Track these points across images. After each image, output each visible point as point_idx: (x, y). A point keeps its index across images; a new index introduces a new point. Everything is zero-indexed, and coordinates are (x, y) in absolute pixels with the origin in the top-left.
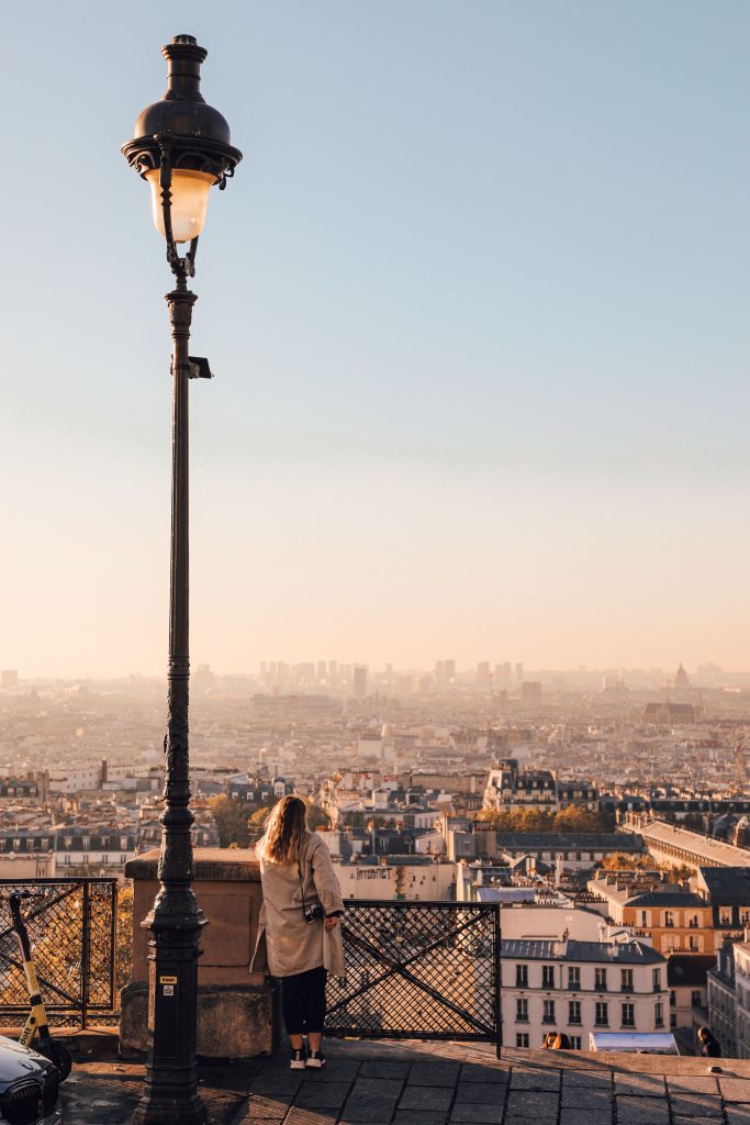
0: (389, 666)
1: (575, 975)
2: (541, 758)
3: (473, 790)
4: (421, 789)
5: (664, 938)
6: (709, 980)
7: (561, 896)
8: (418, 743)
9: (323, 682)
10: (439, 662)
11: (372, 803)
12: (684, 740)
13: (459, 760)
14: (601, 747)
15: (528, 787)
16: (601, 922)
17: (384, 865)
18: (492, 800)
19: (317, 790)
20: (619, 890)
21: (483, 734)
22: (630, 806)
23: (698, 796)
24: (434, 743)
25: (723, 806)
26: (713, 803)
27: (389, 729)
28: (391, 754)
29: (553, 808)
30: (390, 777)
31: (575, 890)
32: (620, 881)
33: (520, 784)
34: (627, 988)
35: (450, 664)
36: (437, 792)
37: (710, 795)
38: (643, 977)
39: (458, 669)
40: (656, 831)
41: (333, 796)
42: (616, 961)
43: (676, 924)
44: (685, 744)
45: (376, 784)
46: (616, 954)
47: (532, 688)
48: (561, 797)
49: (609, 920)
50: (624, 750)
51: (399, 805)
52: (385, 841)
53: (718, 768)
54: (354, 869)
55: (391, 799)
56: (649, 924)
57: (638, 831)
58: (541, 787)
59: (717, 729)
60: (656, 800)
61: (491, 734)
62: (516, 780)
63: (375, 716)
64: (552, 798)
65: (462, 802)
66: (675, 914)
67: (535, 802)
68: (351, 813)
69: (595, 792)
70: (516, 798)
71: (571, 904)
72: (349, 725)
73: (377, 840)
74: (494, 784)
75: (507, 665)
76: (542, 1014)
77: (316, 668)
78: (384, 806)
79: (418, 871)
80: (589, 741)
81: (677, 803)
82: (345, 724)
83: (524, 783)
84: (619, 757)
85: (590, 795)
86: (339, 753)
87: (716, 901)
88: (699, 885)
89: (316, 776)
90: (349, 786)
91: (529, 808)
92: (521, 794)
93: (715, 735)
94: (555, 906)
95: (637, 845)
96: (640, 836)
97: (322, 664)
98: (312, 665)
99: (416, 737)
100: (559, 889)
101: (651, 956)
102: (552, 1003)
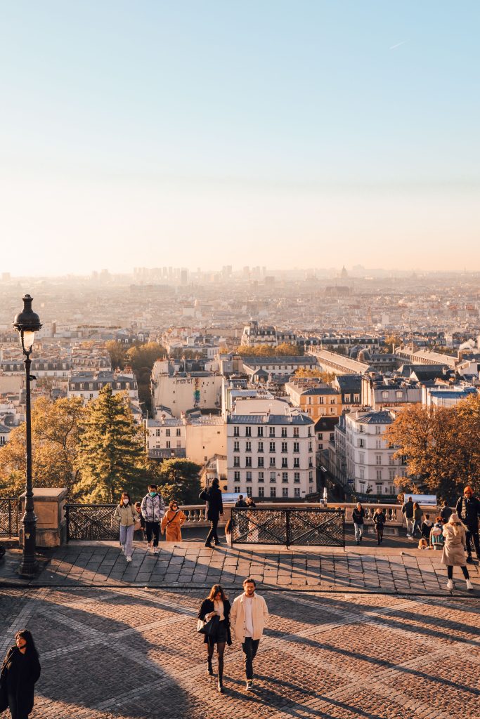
0: (199, 269)
1: (272, 430)
2: (273, 316)
3: (236, 336)
4: (211, 336)
5: (319, 409)
6: (335, 430)
7: (269, 393)
8: (213, 309)
9: (166, 277)
10: (224, 267)
11: (187, 343)
12: (343, 305)
13: (232, 317)
14: (303, 309)
15: (263, 334)
16: (286, 405)
17: (189, 377)
18: (245, 342)
19: (161, 336)
20: (299, 387)
21: (244, 304)
22: (312, 342)
23: (344, 336)
24: (220, 309)
25: (356, 341)
26: (351, 340)
27: (198, 303)
28: (199, 315)
29: (275, 344)
30: (197, 330)
31: (276, 390)
32: (301, 383)
33: (259, 333)
34: (296, 436)
35: (230, 268)
36: (219, 337)
37: (350, 336)
38: (303, 431)
39: (233, 270)
40: (322, 354)
41: (168, 340)
42: (291, 424)
43: (325, 402)
44: (343, 307)
45: (189, 334)
46: (291, 421)
47: (270, 280)
48: (278, 339)
49: (290, 404)
50: (314, 311)
51: (200, 344)
52: (190, 365)
53: (359, 319)
54: (175, 379)
55: (196, 341)
56: (312, 403)
57: (314, 355)
58: (269, 334)
59: (360, 299)
60: (324, 339)
61: (248, 304)
62: (257, 331)
63: (192, 295)
64: (274, 339)
65: (231, 342)
66: (325, 397)
67: (266, 341)
68: (176, 348)
69: (295, 336)
70: (257, 340)
71: (273, 397)
72: (178, 300)
73: (186, 365)
74: (246, 333)
75: (258, 267)
76: (258, 448)
77: (162, 270)
78: (193, 344)
79: (205, 380)
80: (297, 306)
81: (334, 340)
82: (176, 300)
83: (261, 332)
84: (312, 314)
85: (293, 337)
86: (173, 314)
87: (343, 392)
88: (336, 384)
89: (161, 328)
90: (176, 334)
91: (263, 344)
92: (259, 338)
93: (359, 302)
94: (265, 399)
95: (313, 362)
96: (315, 357)
97: (165, 269)
98: (160, 269)
99: (211, 306)
100: (269, 390)
101: (307, 421)
102: (262, 443)
